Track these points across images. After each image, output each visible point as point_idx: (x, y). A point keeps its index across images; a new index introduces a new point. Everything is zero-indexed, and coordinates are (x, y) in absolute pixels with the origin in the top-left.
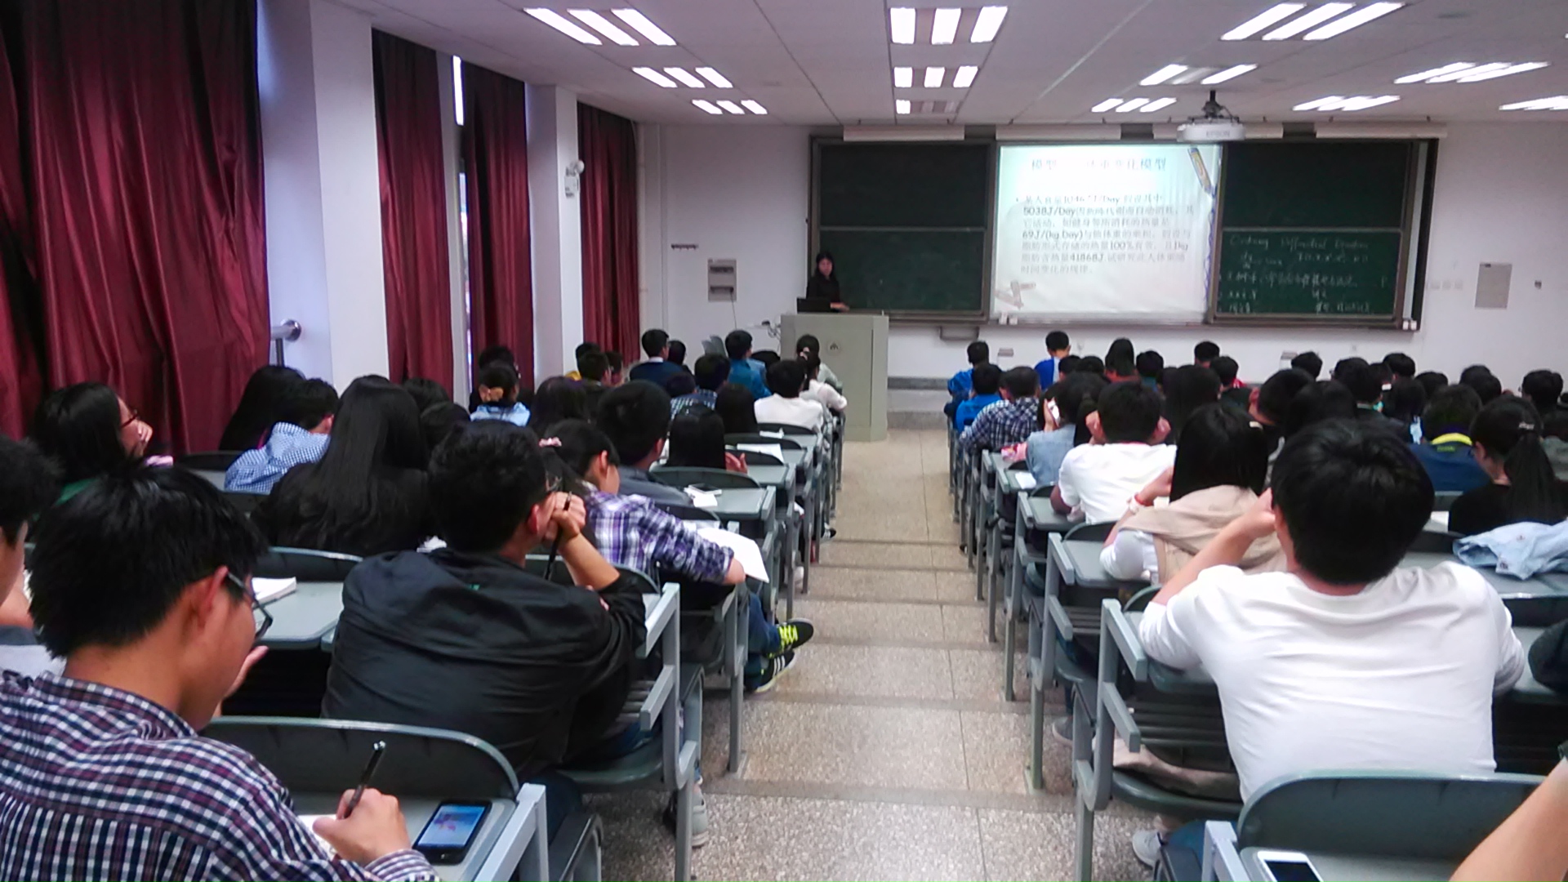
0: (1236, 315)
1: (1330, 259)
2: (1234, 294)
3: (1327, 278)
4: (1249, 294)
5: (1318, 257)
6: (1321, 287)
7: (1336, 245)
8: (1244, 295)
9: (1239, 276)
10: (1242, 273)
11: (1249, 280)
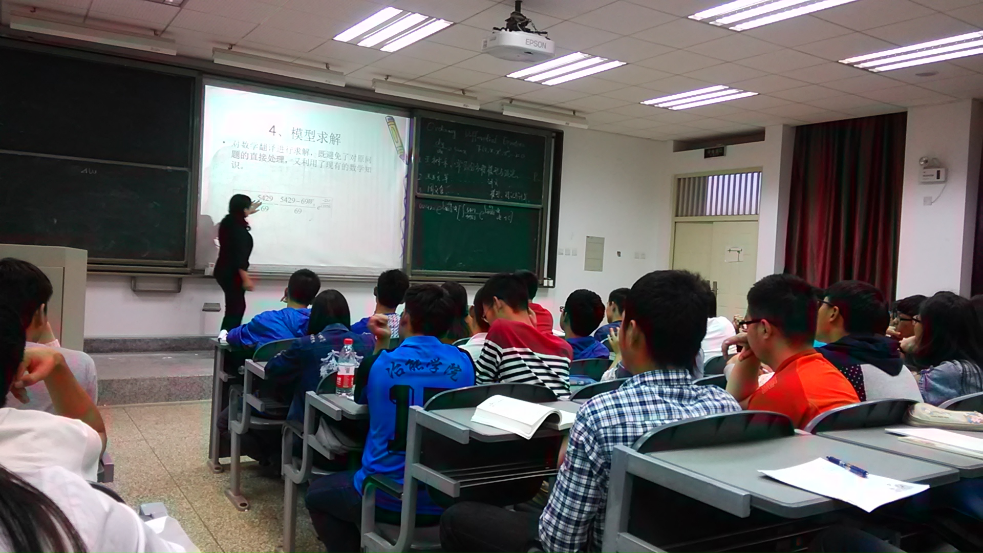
0: (432, 196)
1: (500, 152)
2: (431, 176)
3: (498, 169)
4: (442, 177)
5: (492, 151)
6: (494, 177)
7: (504, 143)
8: (438, 177)
9: (435, 161)
10: (437, 158)
11: (442, 165)
